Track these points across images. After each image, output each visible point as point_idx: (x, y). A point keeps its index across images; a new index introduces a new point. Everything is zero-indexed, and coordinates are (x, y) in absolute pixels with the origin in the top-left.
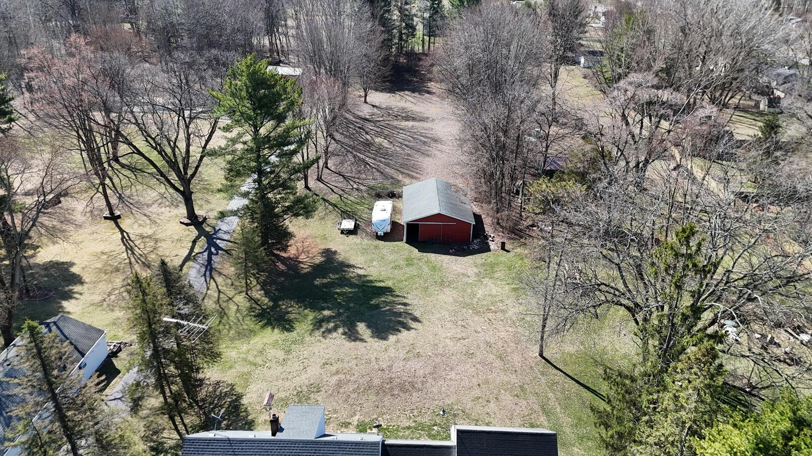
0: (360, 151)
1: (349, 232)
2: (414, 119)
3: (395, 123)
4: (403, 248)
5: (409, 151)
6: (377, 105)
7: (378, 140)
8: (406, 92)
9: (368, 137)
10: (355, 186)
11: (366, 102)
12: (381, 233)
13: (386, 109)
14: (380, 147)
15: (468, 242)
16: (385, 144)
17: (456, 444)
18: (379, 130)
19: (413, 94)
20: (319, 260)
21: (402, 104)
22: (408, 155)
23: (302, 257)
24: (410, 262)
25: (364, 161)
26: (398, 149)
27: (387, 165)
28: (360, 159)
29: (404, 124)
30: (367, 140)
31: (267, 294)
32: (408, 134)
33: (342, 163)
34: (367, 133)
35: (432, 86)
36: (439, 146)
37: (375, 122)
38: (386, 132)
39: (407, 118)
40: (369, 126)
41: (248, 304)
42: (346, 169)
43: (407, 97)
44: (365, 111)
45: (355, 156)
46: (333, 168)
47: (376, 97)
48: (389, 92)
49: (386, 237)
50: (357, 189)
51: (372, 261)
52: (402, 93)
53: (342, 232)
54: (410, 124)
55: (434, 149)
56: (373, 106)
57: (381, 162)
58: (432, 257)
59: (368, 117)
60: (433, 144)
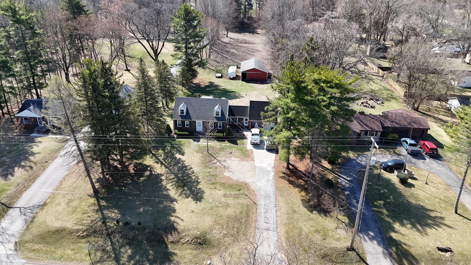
0: (224, 54)
1: (219, 77)
2: (249, 43)
3: (240, 45)
4: (240, 82)
5: (245, 54)
6: (233, 38)
7: (232, 50)
8: (246, 33)
9: (228, 49)
10: (222, 65)
11: (227, 37)
12: (231, 77)
13: (237, 39)
14: (233, 53)
15: (266, 81)
16: (235, 51)
17: (249, 105)
18: (233, 47)
19: (249, 34)
20: (207, 84)
21: (244, 38)
22: (245, 55)
23: (201, 83)
24: (242, 85)
25: (225, 57)
26: (241, 53)
27: (236, 59)
28: (224, 56)
29: (244, 45)
30: (227, 50)
31: (189, 91)
32: (246, 48)
33: (216, 57)
34: (227, 48)
35: (259, 31)
36: (259, 53)
37: (231, 44)
38: (236, 48)
39: (246, 43)
40: (228, 45)
41: (183, 93)
42: (218, 59)
43: (247, 35)
44: (226, 40)
45: (222, 55)
46: (212, 59)
47: (231, 35)
48: (239, 33)
49: (233, 79)
50: (223, 66)
51: (228, 85)
52: (244, 34)
53: (216, 77)
54: (247, 45)
55: (256, 54)
56: (231, 38)
57: (233, 58)
58: (251, 84)
59: (228, 42)
60: (256, 52)
